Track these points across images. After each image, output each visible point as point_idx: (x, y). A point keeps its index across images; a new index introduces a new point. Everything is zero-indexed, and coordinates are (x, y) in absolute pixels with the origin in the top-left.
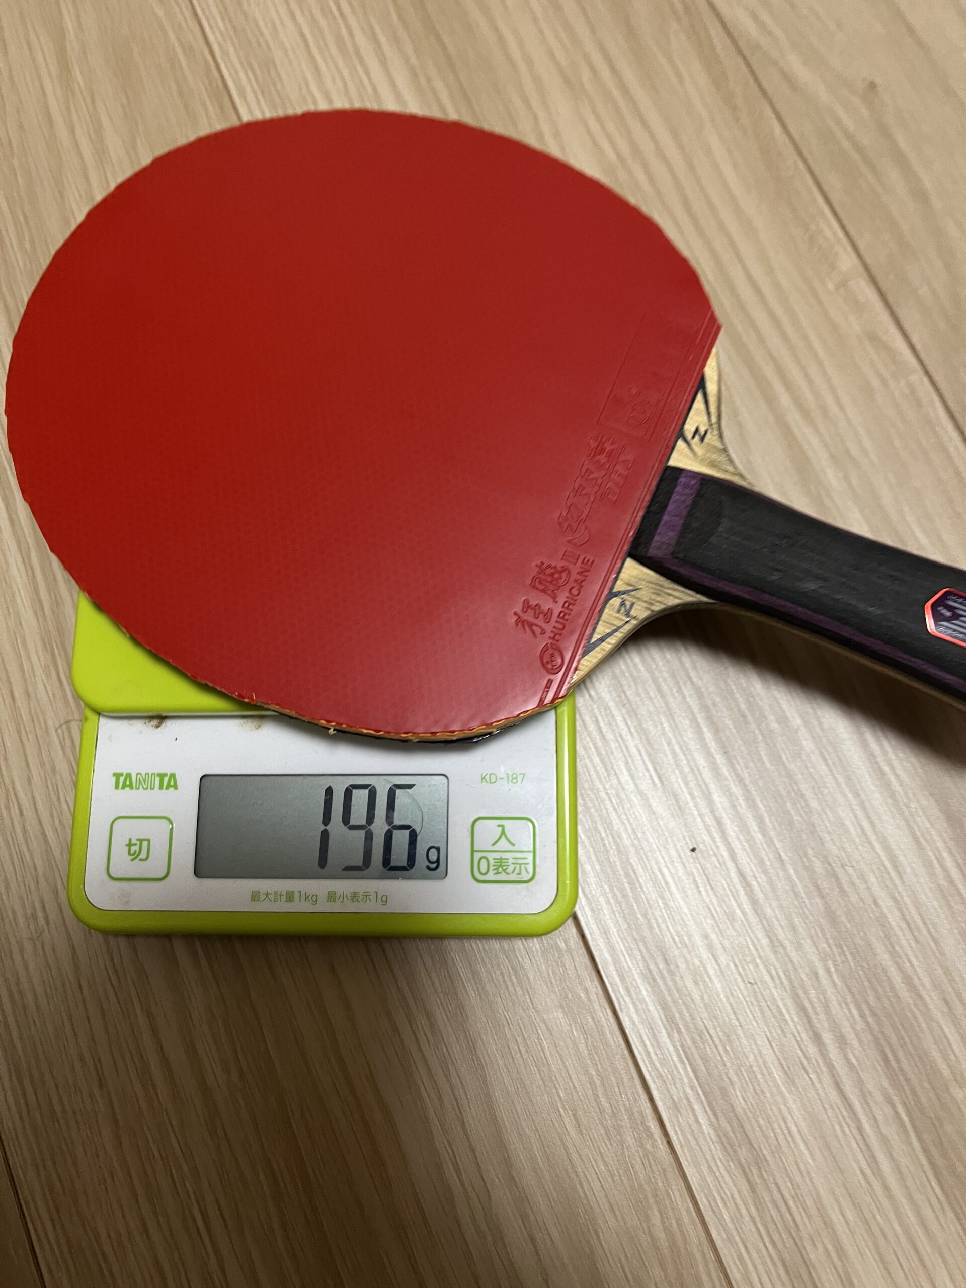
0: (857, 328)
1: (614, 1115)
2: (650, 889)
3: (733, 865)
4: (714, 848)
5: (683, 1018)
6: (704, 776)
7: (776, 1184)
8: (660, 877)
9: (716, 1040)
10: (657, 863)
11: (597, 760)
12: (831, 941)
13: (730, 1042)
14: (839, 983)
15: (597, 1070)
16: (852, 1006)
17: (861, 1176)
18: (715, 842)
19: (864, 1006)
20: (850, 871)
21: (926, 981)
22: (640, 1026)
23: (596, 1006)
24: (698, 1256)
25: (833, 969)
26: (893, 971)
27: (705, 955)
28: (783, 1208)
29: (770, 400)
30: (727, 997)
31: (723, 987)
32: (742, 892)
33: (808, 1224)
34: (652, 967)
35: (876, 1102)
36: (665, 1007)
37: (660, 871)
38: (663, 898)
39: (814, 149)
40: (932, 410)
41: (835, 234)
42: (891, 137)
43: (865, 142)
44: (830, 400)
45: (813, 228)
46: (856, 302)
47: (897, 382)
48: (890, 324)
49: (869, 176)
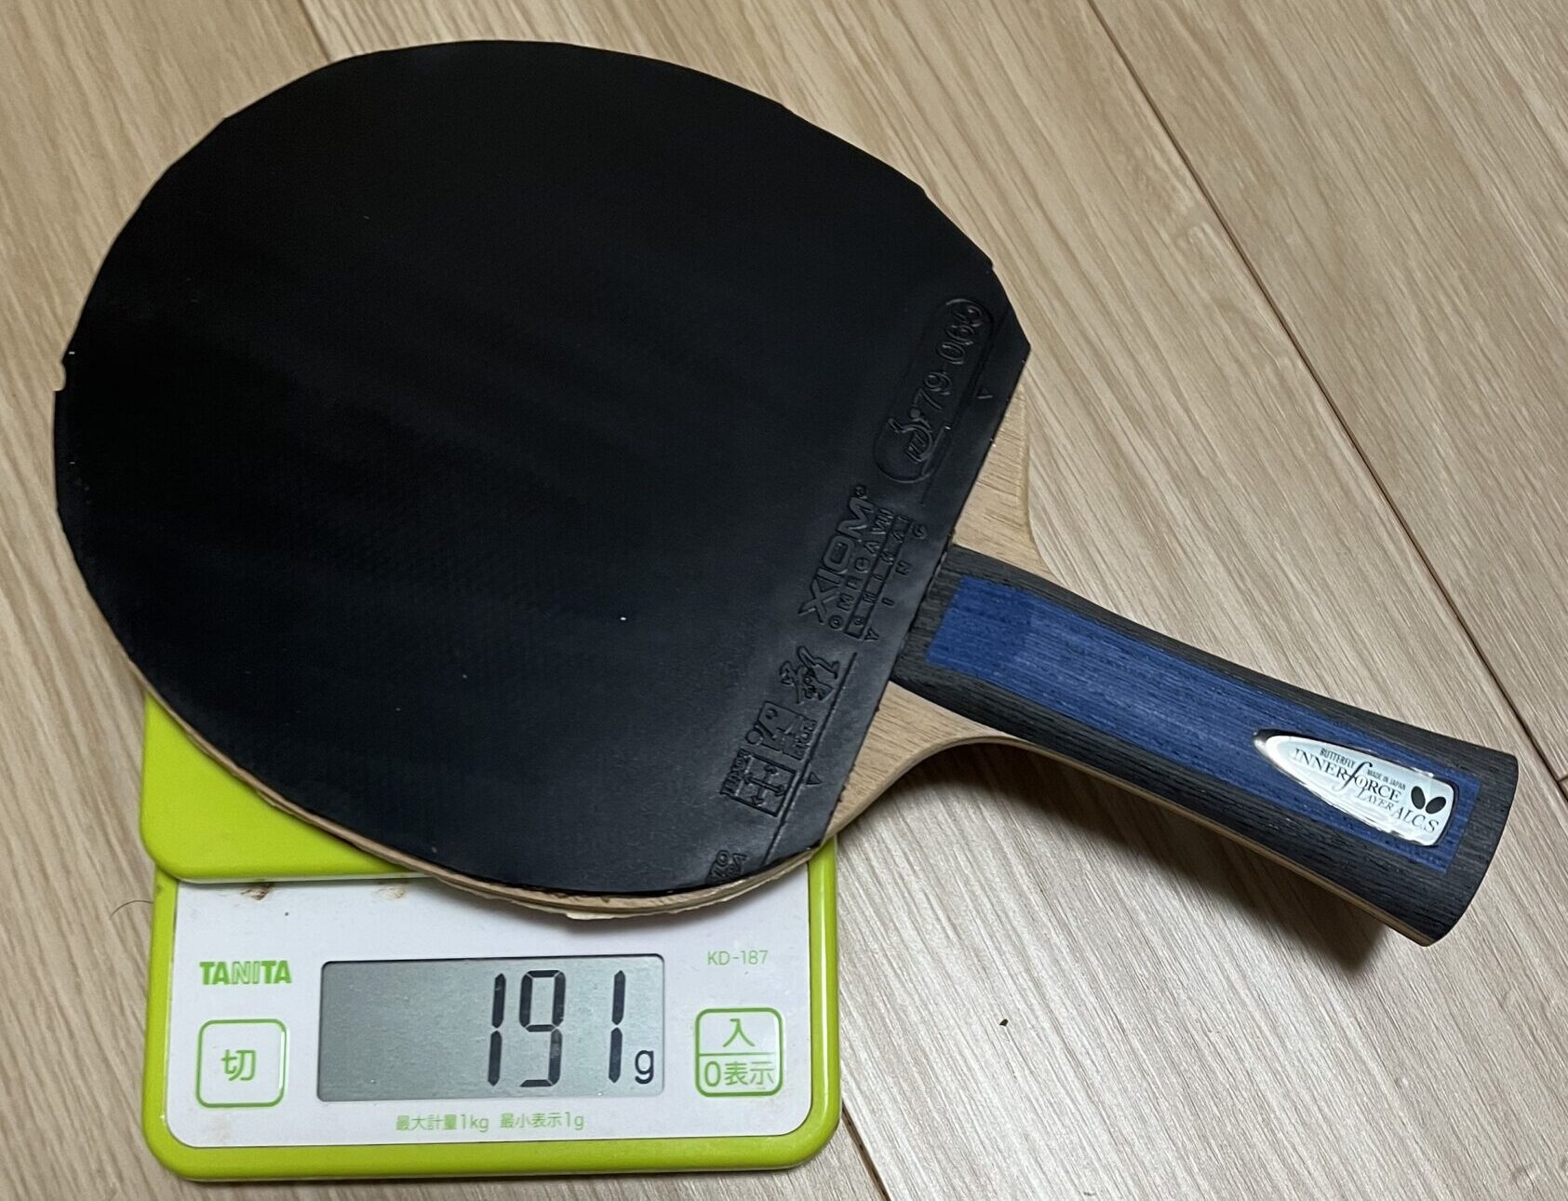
0: (1204, 295)
2: (949, 1079)
3: (1058, 1039)
4: (1031, 1017)
6: (1015, 923)
8: (961, 1062)
10: (957, 1043)
11: (870, 912)
12: (1192, 1132)
14: (1204, 1185)
18: (1032, 1010)
20: (1214, 1037)
25: (1195, 1169)
26: (1275, 1166)
27: (1025, 1161)
29: (1088, 404)
32: (1071, 1075)
34: (957, 1182)
37: (961, 1053)
38: (965, 1089)
39: (1136, 38)
40: (1309, 406)
41: (1169, 162)
42: (1245, 15)
43: (1209, 25)
44: (1169, 398)
45: (1138, 152)
46: (1201, 256)
47: (1260, 368)
48: (1248, 288)
49: (1214, 74)
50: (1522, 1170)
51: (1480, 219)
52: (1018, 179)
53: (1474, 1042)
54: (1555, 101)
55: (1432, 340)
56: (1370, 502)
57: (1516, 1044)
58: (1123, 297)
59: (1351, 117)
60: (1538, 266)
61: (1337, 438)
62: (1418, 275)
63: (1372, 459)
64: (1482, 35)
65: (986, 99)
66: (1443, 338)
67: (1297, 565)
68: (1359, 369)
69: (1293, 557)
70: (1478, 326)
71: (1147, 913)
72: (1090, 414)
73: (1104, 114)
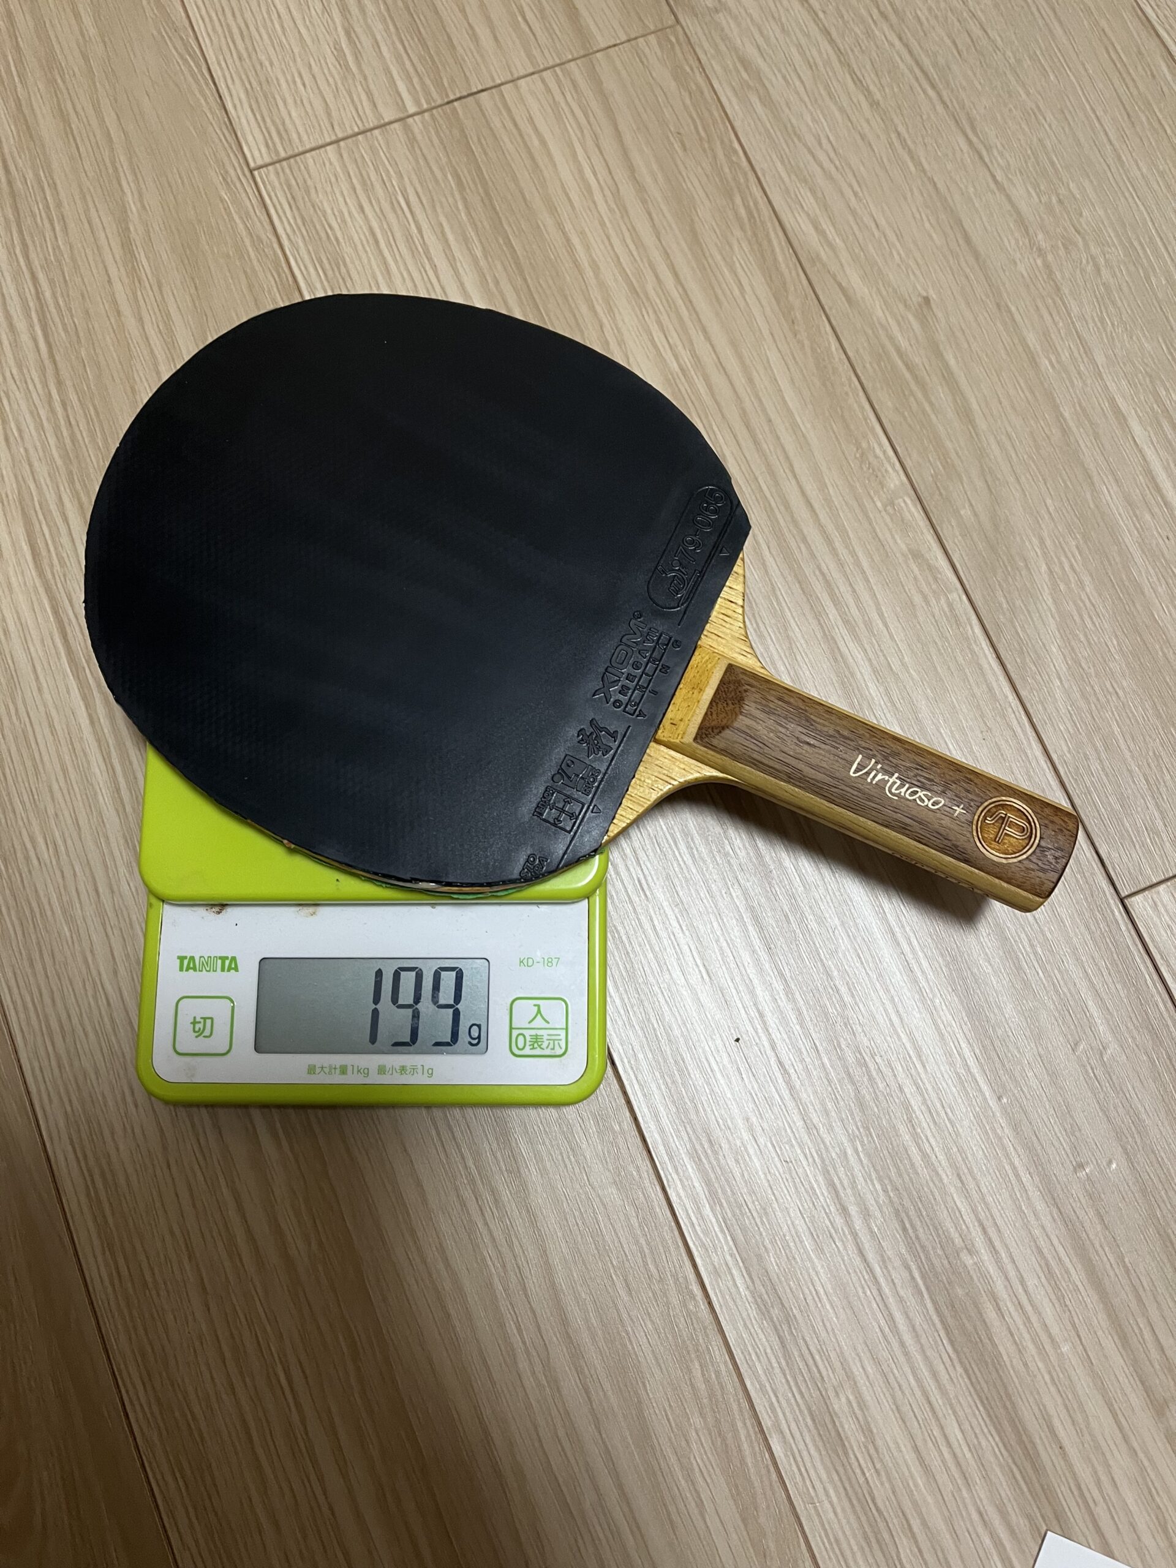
0: (903, 547)
1: (661, 1280)
2: (697, 1076)
3: (773, 1054)
4: (756, 1038)
5: (724, 1192)
6: (749, 971)
7: (806, 1342)
8: (706, 1065)
9: (755, 1214)
10: (704, 1052)
11: (650, 956)
12: (859, 1124)
13: (766, 1213)
14: (865, 1161)
15: (647, 1241)
16: (875, 1182)
17: (879, 1334)
18: (757, 1032)
19: (887, 1182)
20: (878, 1059)
21: (941, 1157)
22: (686, 1201)
23: (647, 1183)
24: (735, 1407)
25: (860, 1149)
26: (914, 1150)
27: (746, 1136)
28: (811, 1362)
29: (819, 615)
30: (765, 1174)
31: (762, 1166)
32: (780, 1081)
33: (831, 1375)
34: (698, 1147)
35: (894, 1268)
36: (708, 1183)
37: (707, 1059)
38: (709, 1084)
39: (868, 365)
40: (969, 627)
41: (884, 452)
42: (942, 355)
43: (917, 360)
44: (875, 616)
45: (864, 445)
46: (903, 520)
47: (938, 600)
48: (932, 541)
49: (919, 395)
50: (1081, 1166)
51: (1092, 506)
52: (781, 458)
53: (1054, 1075)
54: (1149, 428)
55: (1055, 588)
56: (1006, 697)
57: (1082, 1078)
58: (848, 545)
59: (1009, 429)
60: (1129, 540)
61: (987, 652)
62: (1048, 542)
63: (1009, 666)
64: (1102, 379)
65: (763, 399)
66: (1062, 587)
67: (953, 737)
68: (1005, 606)
69: (952, 732)
70: (1087, 580)
71: (839, 971)
72: (820, 624)
73: (842, 416)
